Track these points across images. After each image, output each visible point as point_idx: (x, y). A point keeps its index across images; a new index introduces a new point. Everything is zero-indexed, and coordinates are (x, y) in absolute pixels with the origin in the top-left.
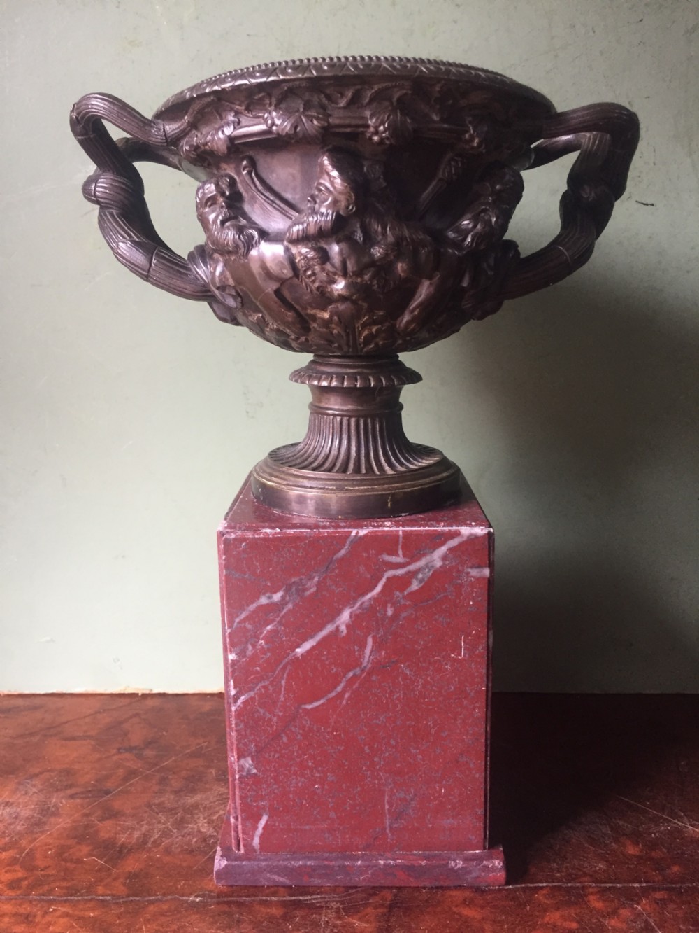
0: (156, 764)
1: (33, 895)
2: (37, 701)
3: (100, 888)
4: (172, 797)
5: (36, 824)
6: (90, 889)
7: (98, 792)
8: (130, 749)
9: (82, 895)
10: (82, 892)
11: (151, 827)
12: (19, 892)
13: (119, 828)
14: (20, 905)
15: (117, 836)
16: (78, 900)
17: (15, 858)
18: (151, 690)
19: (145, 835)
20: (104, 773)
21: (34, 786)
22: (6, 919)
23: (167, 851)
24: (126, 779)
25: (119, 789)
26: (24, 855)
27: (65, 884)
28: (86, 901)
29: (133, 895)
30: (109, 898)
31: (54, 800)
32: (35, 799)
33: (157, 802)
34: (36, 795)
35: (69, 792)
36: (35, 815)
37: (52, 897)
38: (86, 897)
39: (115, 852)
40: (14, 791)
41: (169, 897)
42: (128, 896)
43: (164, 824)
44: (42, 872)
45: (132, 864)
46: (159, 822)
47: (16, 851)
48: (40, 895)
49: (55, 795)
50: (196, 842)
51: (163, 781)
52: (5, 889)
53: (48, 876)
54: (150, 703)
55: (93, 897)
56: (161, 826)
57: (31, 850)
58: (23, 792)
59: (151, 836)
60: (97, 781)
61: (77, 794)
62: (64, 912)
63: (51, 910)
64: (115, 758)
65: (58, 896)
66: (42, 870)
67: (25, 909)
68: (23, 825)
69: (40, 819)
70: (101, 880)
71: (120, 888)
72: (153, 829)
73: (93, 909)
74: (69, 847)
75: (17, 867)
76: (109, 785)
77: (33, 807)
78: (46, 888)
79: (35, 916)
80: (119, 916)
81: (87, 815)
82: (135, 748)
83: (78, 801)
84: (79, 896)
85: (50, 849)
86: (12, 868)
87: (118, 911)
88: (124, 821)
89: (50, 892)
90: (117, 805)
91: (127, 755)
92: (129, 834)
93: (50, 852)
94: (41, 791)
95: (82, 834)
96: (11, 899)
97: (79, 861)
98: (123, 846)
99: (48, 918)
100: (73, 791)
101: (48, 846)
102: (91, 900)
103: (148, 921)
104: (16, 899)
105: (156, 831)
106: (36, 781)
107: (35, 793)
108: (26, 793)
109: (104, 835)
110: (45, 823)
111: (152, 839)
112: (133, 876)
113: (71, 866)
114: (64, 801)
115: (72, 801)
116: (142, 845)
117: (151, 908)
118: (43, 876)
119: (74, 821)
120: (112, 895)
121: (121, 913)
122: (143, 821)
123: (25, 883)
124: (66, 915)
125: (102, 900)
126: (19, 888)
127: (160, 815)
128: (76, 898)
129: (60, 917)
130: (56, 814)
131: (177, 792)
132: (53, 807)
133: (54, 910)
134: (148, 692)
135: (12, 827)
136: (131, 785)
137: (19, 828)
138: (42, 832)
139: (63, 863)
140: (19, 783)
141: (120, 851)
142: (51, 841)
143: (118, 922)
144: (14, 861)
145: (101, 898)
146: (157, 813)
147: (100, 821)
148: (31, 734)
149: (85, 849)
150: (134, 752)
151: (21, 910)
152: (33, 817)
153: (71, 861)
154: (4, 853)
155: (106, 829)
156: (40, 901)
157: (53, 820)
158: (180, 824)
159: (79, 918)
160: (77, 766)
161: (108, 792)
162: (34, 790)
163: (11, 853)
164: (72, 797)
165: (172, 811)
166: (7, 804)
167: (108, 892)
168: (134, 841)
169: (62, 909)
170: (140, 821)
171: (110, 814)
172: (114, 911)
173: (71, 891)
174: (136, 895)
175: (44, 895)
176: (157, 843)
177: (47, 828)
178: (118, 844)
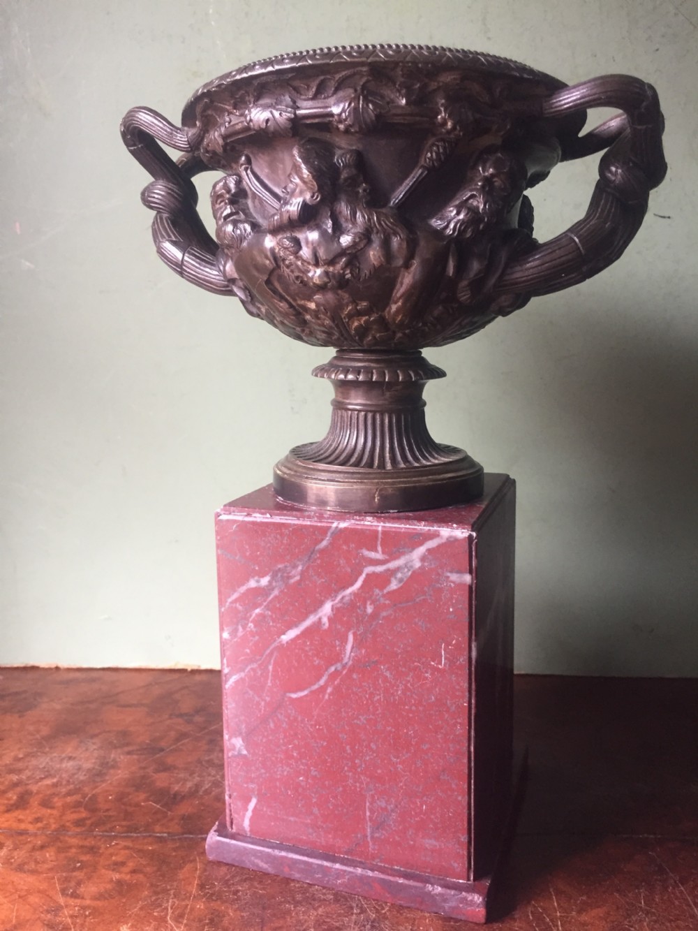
0: (205, 728)
1: (97, 832)
2: (94, 675)
3: (157, 826)
4: (220, 755)
5: (98, 775)
6: (148, 827)
7: (152, 749)
8: (181, 715)
9: (141, 832)
10: (141, 830)
11: (202, 779)
12: (84, 829)
13: (172, 779)
14: (85, 839)
15: (172, 786)
16: (137, 837)
17: (80, 802)
18: (199, 666)
19: (197, 785)
20: (158, 734)
21: (94, 744)
22: (74, 850)
23: (218, 798)
24: (177, 740)
25: (171, 748)
26: (87, 799)
27: (124, 823)
28: (144, 837)
29: (186, 833)
30: (165, 835)
31: (112, 756)
32: (96, 754)
33: (207, 758)
34: (96, 751)
35: (126, 749)
36: (97, 767)
37: (113, 834)
38: (145, 834)
39: (170, 799)
40: (76, 748)
42: (183, 834)
43: (214, 776)
44: (104, 814)
45: (185, 809)
46: (209, 775)
47: (80, 795)
48: (103, 832)
49: (113, 751)
51: (211, 741)
52: (71, 826)
53: (110, 816)
54: (198, 678)
55: (151, 834)
56: (210, 778)
57: (93, 795)
58: (84, 749)
59: (202, 787)
60: (151, 741)
61: (133, 751)
62: (125, 846)
63: (113, 844)
64: (168, 722)
65: (119, 833)
66: (104, 812)
67: (90, 842)
68: (85, 775)
69: (100, 771)
70: (158, 820)
71: (175, 827)
72: (204, 781)
73: (151, 844)
74: (129, 794)
76: (163, 744)
77: (93, 761)
78: (109, 826)
79: (99, 848)
80: (175, 850)
81: (144, 768)
82: (186, 714)
83: (135, 757)
84: (138, 833)
85: (111, 795)
86: (77, 810)
87: (174, 846)
88: (177, 773)
89: (112, 829)
90: (170, 760)
91: (180, 720)
92: (182, 785)
93: (110, 798)
94: (101, 748)
95: (140, 783)
96: (77, 835)
97: (138, 805)
98: (175, 795)
99: (111, 850)
100: (130, 748)
101: (108, 793)
102: (150, 836)
104: (82, 834)
105: (206, 782)
106: (95, 740)
107: (95, 749)
108: (87, 750)
109: (159, 784)
110: (105, 774)
111: (203, 789)
112: (185, 819)
113: (130, 809)
114: (122, 757)
115: (129, 757)
116: (193, 793)
118: (105, 816)
119: (131, 773)
120: (169, 833)
121: (177, 847)
122: (195, 773)
123: (89, 822)
124: (126, 848)
125: (158, 837)
126: (84, 825)
127: (210, 769)
128: (135, 835)
129: (121, 849)
130: (115, 766)
132: (112, 761)
133: (117, 844)
134: (196, 668)
135: (76, 776)
136: (183, 745)
137: (82, 778)
138: (103, 781)
139: (123, 807)
140: (81, 742)
141: (174, 798)
142: (112, 788)
143: (174, 854)
144: (78, 805)
145: (158, 835)
146: (207, 768)
147: (154, 773)
148: (90, 702)
149: (142, 796)
150: (186, 718)
151: (87, 843)
152: (94, 768)
153: (130, 805)
154: (69, 797)
155: (161, 780)
156: (103, 836)
157: (112, 771)
159: (140, 851)
160: (132, 729)
161: (162, 750)
162: (95, 747)
163: (77, 797)
164: (129, 753)
165: (221, 767)
166: (70, 758)
167: (165, 830)
168: (187, 790)
169: (123, 843)
170: (192, 774)
171: (164, 768)
172: (171, 845)
173: (131, 829)
174: (190, 833)
175: (107, 831)
176: (207, 792)
177: (107, 778)
178: (172, 792)
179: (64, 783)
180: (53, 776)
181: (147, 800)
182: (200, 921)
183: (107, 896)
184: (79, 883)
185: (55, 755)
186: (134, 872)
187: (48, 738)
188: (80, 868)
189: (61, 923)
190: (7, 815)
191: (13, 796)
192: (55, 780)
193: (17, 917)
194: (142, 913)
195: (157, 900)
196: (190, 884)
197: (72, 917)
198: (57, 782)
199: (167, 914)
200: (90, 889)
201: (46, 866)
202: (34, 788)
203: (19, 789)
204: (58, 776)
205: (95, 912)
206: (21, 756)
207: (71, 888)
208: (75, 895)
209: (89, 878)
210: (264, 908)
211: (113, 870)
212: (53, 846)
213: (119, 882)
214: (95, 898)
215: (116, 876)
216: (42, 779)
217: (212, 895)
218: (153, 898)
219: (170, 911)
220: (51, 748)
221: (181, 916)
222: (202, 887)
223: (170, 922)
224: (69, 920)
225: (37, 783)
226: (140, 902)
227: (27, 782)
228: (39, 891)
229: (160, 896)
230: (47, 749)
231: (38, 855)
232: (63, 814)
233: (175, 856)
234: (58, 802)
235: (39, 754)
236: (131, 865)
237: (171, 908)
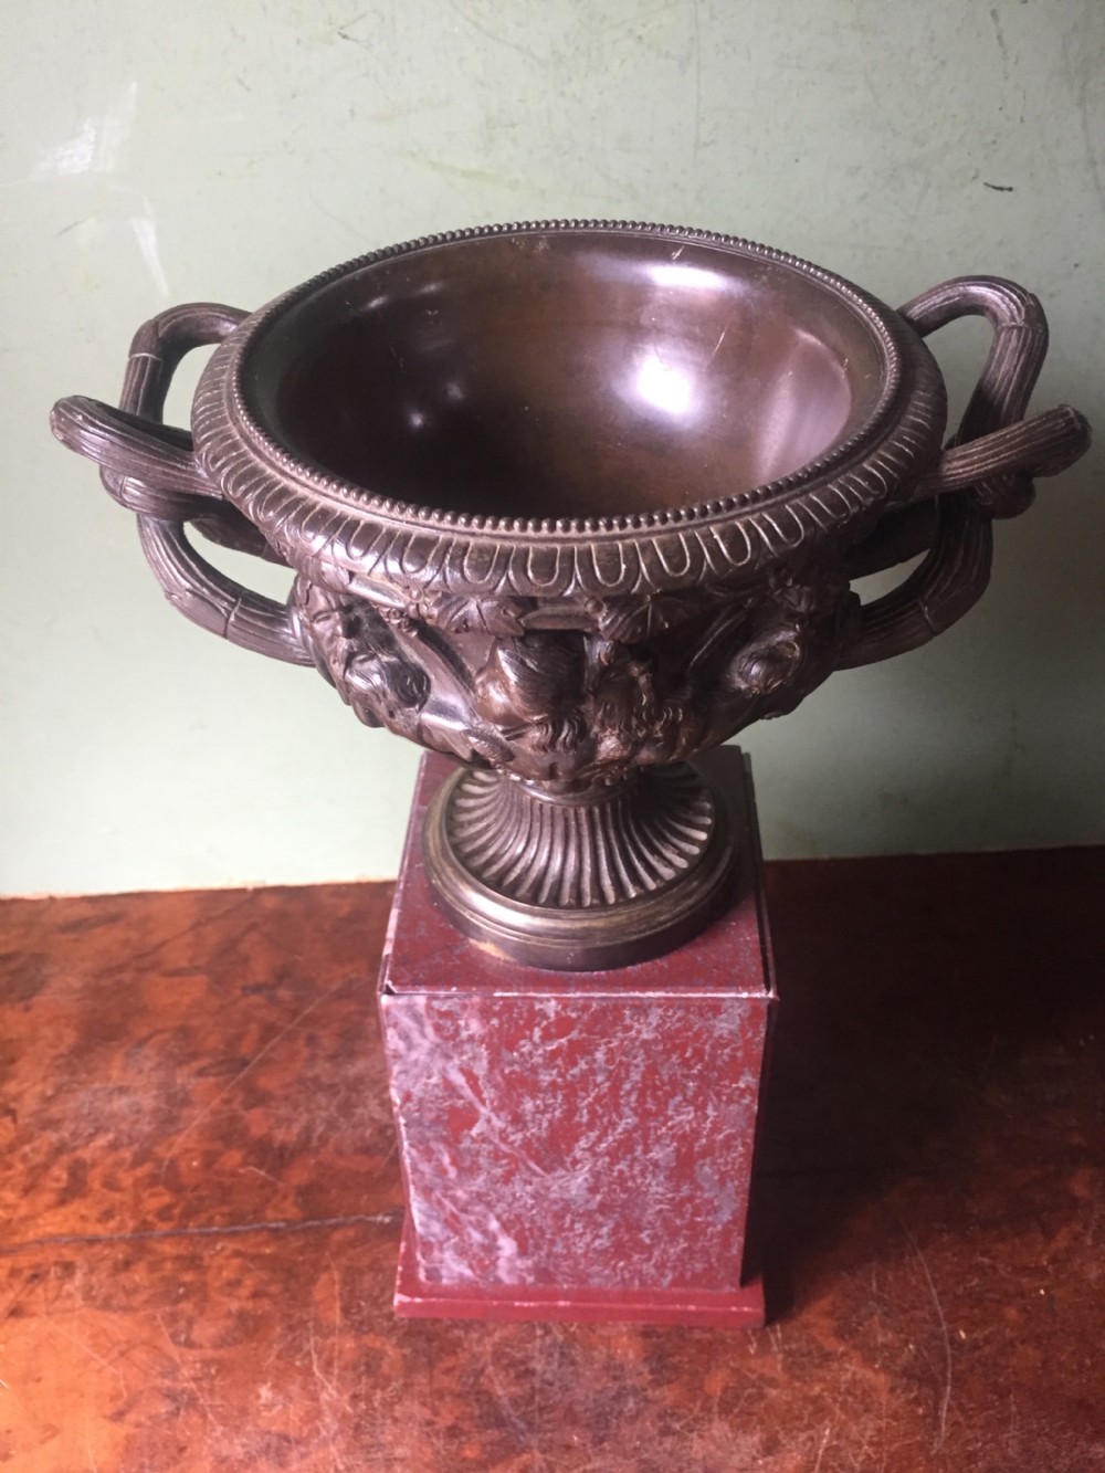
0: (297, 1013)
1: (192, 1228)
2: (112, 908)
3: (269, 1210)
4: (328, 1066)
5: (167, 1120)
6: (257, 1212)
7: (231, 1062)
8: (257, 989)
9: (249, 1223)
10: (249, 1218)
11: (311, 1116)
12: (173, 1225)
13: (272, 1120)
14: (179, 1243)
15: (273, 1133)
16: (247, 1232)
17: (156, 1175)
19: (307, 1129)
20: (233, 1031)
21: (147, 1058)
22: (169, 1265)
23: (340, 1153)
24: (263, 1040)
25: (258, 1057)
26: (164, 1168)
27: (226, 1209)
28: (258, 1231)
29: (310, 1219)
30: (282, 1224)
31: (179, 1080)
32: (154, 1078)
33: (310, 1075)
34: (153, 1073)
35: (196, 1065)
36: (163, 1106)
37: (215, 1229)
38: (255, 1226)
39: (276, 1157)
40: (124, 1069)
41: (353, 1218)
42: (305, 1220)
43: (326, 1110)
44: (193, 1194)
45: (299, 1175)
46: (320, 1108)
47: (153, 1163)
48: (199, 1227)
49: (178, 1071)
50: (371, 1135)
51: (311, 1040)
52: (155, 1220)
53: (203, 1198)
54: (266, 904)
55: (263, 1224)
56: (323, 1114)
57: (172, 1160)
58: (136, 1069)
59: (314, 1131)
60: (226, 1045)
61: (206, 1067)
62: (235, 1250)
63: (219, 1247)
64: (242, 1004)
65: (221, 1226)
66: (192, 1191)
67: (186, 1248)
68: (149, 1123)
69: (170, 1112)
70: (267, 1200)
71: (292, 1211)
72: (314, 1120)
73: (267, 1243)
74: (217, 1154)
75: (161, 1189)
76: (245, 1050)
77: (155, 1092)
78: (204, 1215)
79: (202, 1258)
80: (301, 1251)
81: (229, 1101)
82: (263, 986)
83: (211, 1080)
84: (247, 1224)
85: (195, 1159)
86: (155, 1190)
87: (298, 1244)
88: (276, 1108)
89: (210, 1221)
90: (261, 1083)
91: (257, 999)
92: (286, 1130)
93: (195, 1163)
94: (159, 1065)
95: (227, 1132)
96: (167, 1236)
97: (234, 1173)
98: (283, 1147)
99: (218, 1261)
100: (201, 1063)
101: (190, 1155)
102: (263, 1229)
103: (335, 1255)
104: (173, 1235)
105: (318, 1122)
106: (148, 1050)
107: (151, 1069)
108: (140, 1072)
109: (257, 1131)
110: (178, 1118)
111: (316, 1135)
112: (304, 1192)
113: (227, 1181)
114: (193, 1081)
115: (202, 1080)
116: (305, 1144)
117: (337, 1236)
118: (195, 1198)
119: (214, 1113)
120: (284, 1220)
121: (301, 1247)
122: (300, 1106)
123: (177, 1211)
124: (237, 1254)
125: (274, 1229)
126: (172, 1218)
127: (319, 1096)
128: (243, 1228)
129: (228, 1258)
130: (186, 1102)
131: (332, 1058)
132: (181, 1090)
133: (223, 1249)
135: (138, 1127)
136: (272, 1049)
137: (147, 1129)
138: (179, 1132)
139: (215, 1179)
140: (127, 1055)
141: (281, 1156)
142: (192, 1145)
143: (301, 1258)
144: (153, 1180)
145: (273, 1225)
146: (315, 1094)
147: (244, 1109)
148: (120, 969)
149: (237, 1156)
150: (266, 993)
151: (182, 1251)
152: (159, 1108)
153: (225, 1174)
154: (138, 1168)
155: (257, 1122)
156: (202, 1235)
157: (185, 1112)
158: (346, 1108)
159: (255, 1257)
160: (195, 1022)
161: (245, 1063)
162: (150, 1064)
163: (149, 1167)
164: (201, 1073)
165: (332, 1089)
166: (122, 1091)
167: (281, 1216)
168: (294, 1139)
169: (232, 1246)
170: (296, 1107)
171: (257, 1098)
172: (295, 1243)
173: (235, 1218)
174: (314, 1219)
175: (205, 1226)
176: (323, 1140)
177: (181, 1126)
178: (276, 1145)
179: (125, 1140)
180: (107, 1130)
181: (244, 1164)
182: (355, 1368)
183: (229, 1340)
184: (190, 1322)
185: (97, 1085)
186: (255, 1295)
187: (79, 1051)
188: (186, 1296)
189: (184, 1391)
190: (63, 1211)
191: (60, 1173)
192: (111, 1136)
193: (127, 1388)
194: (281, 1364)
195: (294, 1339)
196: (330, 1308)
197: (195, 1379)
198: (117, 1139)
199: (311, 1362)
200: (205, 1331)
201: (141, 1297)
202: (86, 1154)
203: (65, 1159)
204: (113, 1129)
205: (224, 1367)
206: (50, 1092)
207: (182, 1332)
208: (189, 1344)
209: (202, 1313)
210: (429, 1340)
211: (229, 1295)
212: (140, 1259)
213: (242, 1316)
214: (216, 1346)
215: (234, 1306)
216: (92, 1137)
217: (361, 1323)
218: (290, 1338)
219: (314, 1356)
220: (89, 1072)
221: (329, 1364)
222: (346, 1311)
223: (318, 1374)
224: (193, 1385)
225: (87, 1144)
226: (275, 1346)
227: (74, 1144)
228: (144, 1343)
229: (298, 1333)
230: (84, 1076)
231: (123, 1277)
232: (138, 1200)
233: (303, 1263)
234: (126, 1180)
235: (75, 1086)
236: (249, 1282)
237: (316, 1351)
